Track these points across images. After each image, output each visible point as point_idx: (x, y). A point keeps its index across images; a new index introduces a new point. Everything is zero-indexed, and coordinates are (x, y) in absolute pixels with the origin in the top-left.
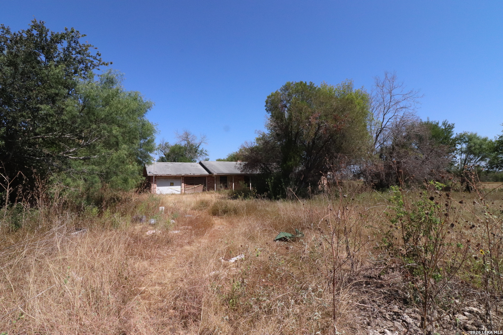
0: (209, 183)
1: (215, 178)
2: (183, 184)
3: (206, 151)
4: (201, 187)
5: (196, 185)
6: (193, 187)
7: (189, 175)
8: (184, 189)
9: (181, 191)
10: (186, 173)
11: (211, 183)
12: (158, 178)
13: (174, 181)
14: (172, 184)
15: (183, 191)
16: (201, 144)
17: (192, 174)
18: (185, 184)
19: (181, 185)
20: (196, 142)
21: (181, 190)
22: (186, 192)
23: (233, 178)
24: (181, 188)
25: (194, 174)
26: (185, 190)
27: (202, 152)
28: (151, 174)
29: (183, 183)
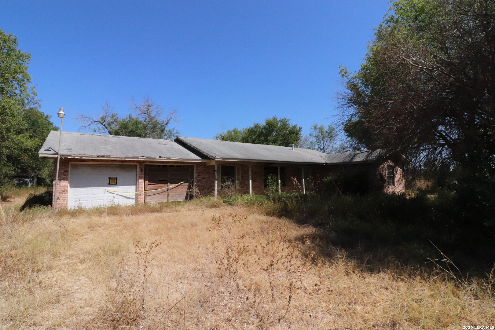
0: (200, 178)
1: (216, 169)
2: (141, 182)
3: (177, 133)
4: (182, 189)
5: (171, 183)
6: (166, 188)
7: (158, 159)
8: (143, 192)
9: (137, 199)
10: (149, 155)
11: (204, 178)
12: (75, 167)
13: (120, 175)
14: (113, 182)
15: (142, 199)
16: (170, 122)
17: (164, 159)
18: (147, 182)
19: (136, 184)
20: (162, 118)
21: (137, 195)
22: (148, 199)
23: (250, 170)
24: (137, 189)
25: (168, 159)
26: (145, 195)
27: (171, 134)
28: (52, 152)
29: (140, 178)
